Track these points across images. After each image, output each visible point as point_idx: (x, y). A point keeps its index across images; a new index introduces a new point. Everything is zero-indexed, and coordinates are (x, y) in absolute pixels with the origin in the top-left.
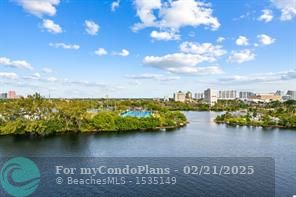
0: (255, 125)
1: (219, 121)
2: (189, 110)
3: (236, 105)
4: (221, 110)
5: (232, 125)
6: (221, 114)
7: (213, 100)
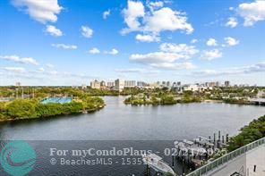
0: (149, 103)
1: (127, 102)
2: (104, 95)
3: (136, 91)
4: (126, 95)
5: (135, 104)
6: (127, 97)
7: (121, 88)
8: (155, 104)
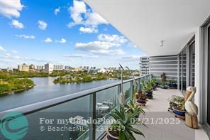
0: (74, 82)
1: (56, 82)
2: (34, 77)
4: (55, 76)
5: (63, 83)
6: (56, 78)
7: (51, 70)
8: (78, 82)
